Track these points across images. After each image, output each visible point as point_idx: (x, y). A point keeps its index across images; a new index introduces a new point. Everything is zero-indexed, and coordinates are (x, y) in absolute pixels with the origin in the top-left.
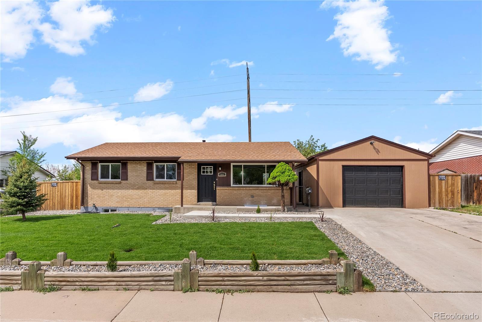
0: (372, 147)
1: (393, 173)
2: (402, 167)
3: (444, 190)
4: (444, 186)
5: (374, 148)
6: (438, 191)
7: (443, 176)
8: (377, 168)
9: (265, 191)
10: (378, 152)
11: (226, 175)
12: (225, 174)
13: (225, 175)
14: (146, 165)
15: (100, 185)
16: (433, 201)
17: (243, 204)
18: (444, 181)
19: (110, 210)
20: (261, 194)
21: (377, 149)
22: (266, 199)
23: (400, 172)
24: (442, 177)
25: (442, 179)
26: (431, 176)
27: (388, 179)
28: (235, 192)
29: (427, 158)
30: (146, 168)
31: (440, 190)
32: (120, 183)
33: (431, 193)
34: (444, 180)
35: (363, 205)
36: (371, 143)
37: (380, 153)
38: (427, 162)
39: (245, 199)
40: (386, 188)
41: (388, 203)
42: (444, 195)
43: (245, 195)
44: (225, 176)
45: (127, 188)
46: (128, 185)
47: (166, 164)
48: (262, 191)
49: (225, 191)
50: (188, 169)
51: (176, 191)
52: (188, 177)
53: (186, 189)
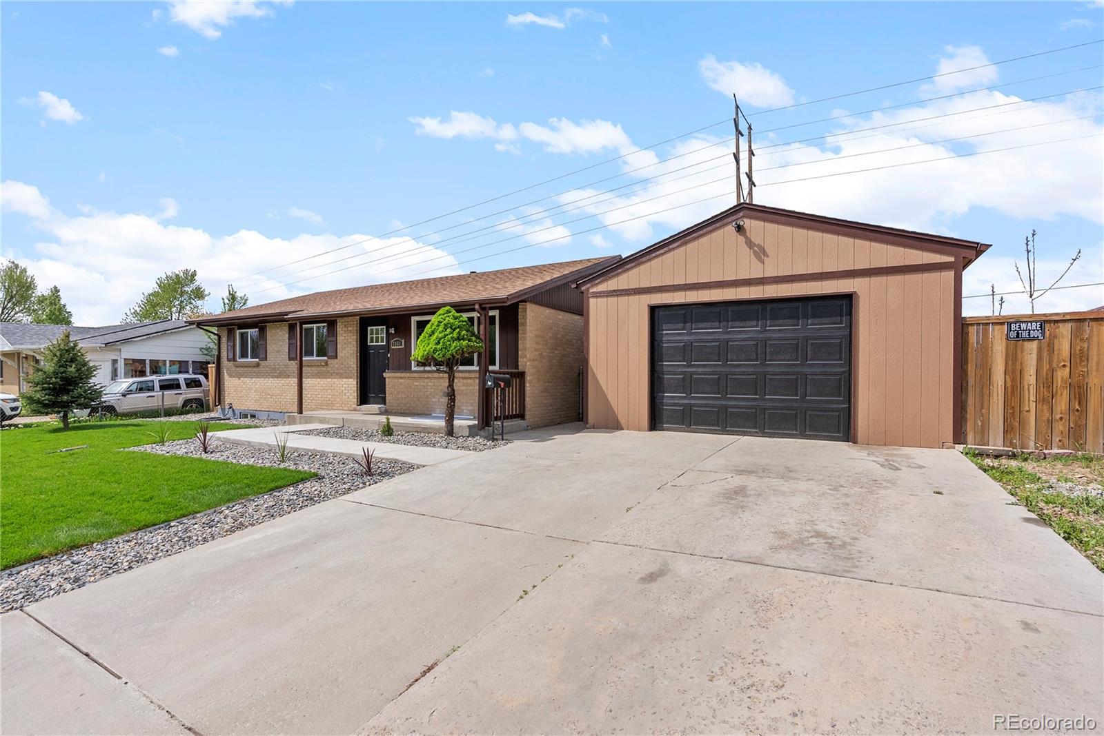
0: (741, 239)
1: (816, 321)
2: (849, 298)
3: (1030, 378)
4: (1034, 362)
5: (750, 244)
6: (1001, 383)
7: (1027, 322)
8: (759, 307)
9: (469, 381)
10: (760, 253)
11: (403, 344)
12: (401, 342)
13: (401, 345)
14: (287, 329)
15: (238, 369)
16: (975, 422)
17: (431, 411)
18: (1034, 345)
19: (249, 416)
20: (463, 388)
21: (759, 246)
22: (472, 401)
23: (841, 316)
24: (1024, 326)
25: (1025, 334)
26: (972, 325)
27: (797, 344)
28: (416, 384)
29: (952, 259)
30: (287, 335)
31: (1013, 380)
32: (258, 365)
33: (970, 388)
34: (1034, 339)
35: (713, 425)
36: (739, 229)
37: (768, 257)
38: (953, 272)
39: (433, 400)
40: (787, 373)
41: (796, 424)
42: (1033, 398)
43: (433, 390)
44: (403, 347)
45: (266, 376)
46: (267, 369)
47: (315, 326)
48: (465, 381)
49: (400, 380)
50: (344, 335)
51: (328, 380)
52: (344, 352)
53: (340, 378)
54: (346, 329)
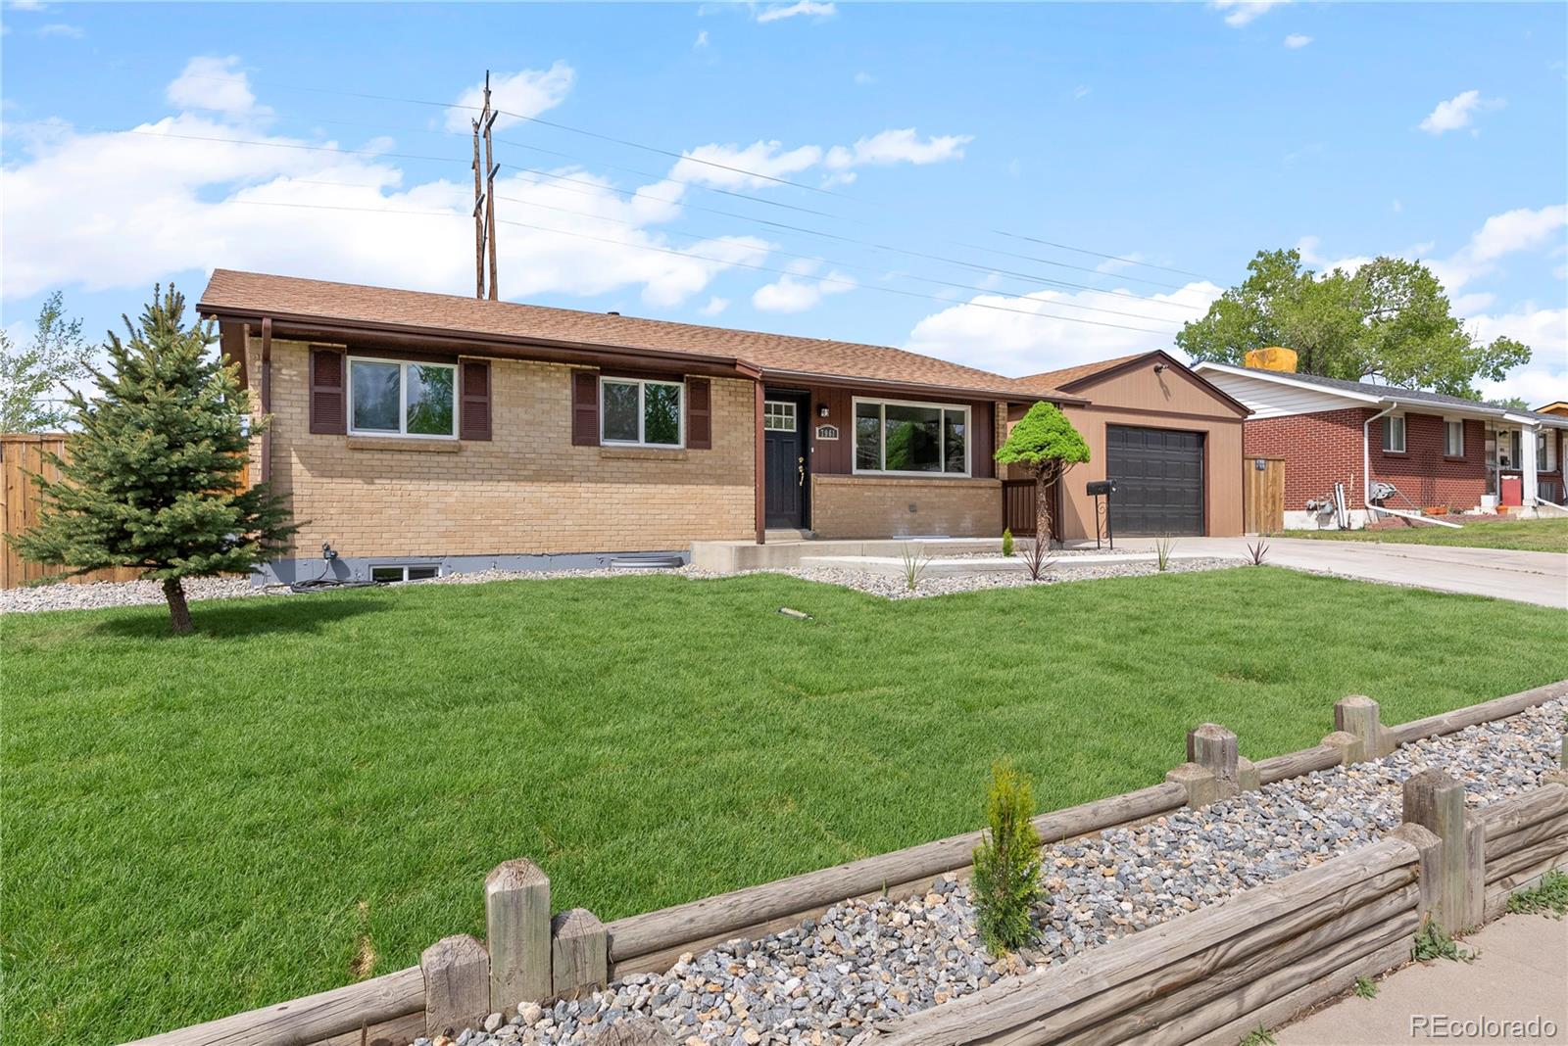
0: (1157, 378)
2: (1202, 436)
3: (1262, 493)
5: (1162, 384)
6: (1254, 495)
7: (1262, 459)
9: (943, 491)
10: (1166, 392)
11: (838, 435)
12: (836, 431)
13: (835, 436)
14: (569, 381)
15: (358, 456)
16: (1247, 519)
17: (889, 532)
18: (1263, 472)
19: (406, 574)
20: (935, 499)
21: (1166, 386)
23: (1200, 446)
24: (1260, 462)
26: (1246, 460)
28: (866, 494)
29: (1241, 417)
31: (1257, 493)
32: (457, 450)
34: (1264, 469)
36: (1156, 370)
37: (1170, 396)
38: (1242, 426)
39: (894, 516)
40: (1176, 487)
42: (1263, 504)
43: (894, 503)
44: (837, 438)
45: (490, 475)
46: (492, 460)
47: (642, 383)
48: (937, 491)
49: (840, 489)
50: (728, 409)
51: (686, 487)
52: (727, 437)
53: (718, 483)
54: (732, 399)
